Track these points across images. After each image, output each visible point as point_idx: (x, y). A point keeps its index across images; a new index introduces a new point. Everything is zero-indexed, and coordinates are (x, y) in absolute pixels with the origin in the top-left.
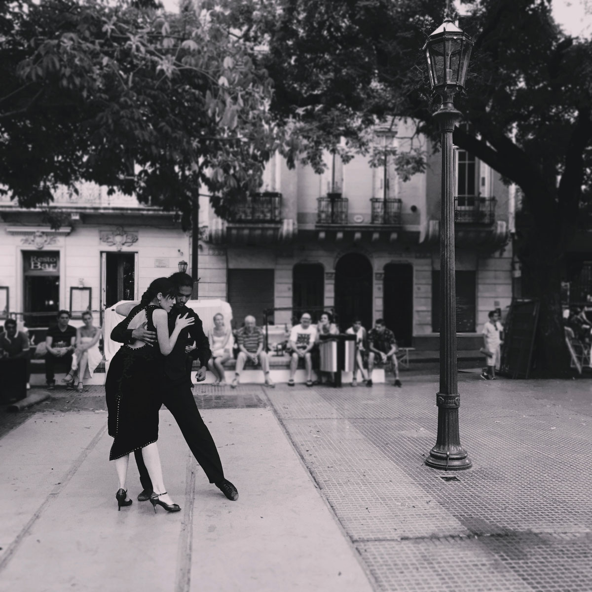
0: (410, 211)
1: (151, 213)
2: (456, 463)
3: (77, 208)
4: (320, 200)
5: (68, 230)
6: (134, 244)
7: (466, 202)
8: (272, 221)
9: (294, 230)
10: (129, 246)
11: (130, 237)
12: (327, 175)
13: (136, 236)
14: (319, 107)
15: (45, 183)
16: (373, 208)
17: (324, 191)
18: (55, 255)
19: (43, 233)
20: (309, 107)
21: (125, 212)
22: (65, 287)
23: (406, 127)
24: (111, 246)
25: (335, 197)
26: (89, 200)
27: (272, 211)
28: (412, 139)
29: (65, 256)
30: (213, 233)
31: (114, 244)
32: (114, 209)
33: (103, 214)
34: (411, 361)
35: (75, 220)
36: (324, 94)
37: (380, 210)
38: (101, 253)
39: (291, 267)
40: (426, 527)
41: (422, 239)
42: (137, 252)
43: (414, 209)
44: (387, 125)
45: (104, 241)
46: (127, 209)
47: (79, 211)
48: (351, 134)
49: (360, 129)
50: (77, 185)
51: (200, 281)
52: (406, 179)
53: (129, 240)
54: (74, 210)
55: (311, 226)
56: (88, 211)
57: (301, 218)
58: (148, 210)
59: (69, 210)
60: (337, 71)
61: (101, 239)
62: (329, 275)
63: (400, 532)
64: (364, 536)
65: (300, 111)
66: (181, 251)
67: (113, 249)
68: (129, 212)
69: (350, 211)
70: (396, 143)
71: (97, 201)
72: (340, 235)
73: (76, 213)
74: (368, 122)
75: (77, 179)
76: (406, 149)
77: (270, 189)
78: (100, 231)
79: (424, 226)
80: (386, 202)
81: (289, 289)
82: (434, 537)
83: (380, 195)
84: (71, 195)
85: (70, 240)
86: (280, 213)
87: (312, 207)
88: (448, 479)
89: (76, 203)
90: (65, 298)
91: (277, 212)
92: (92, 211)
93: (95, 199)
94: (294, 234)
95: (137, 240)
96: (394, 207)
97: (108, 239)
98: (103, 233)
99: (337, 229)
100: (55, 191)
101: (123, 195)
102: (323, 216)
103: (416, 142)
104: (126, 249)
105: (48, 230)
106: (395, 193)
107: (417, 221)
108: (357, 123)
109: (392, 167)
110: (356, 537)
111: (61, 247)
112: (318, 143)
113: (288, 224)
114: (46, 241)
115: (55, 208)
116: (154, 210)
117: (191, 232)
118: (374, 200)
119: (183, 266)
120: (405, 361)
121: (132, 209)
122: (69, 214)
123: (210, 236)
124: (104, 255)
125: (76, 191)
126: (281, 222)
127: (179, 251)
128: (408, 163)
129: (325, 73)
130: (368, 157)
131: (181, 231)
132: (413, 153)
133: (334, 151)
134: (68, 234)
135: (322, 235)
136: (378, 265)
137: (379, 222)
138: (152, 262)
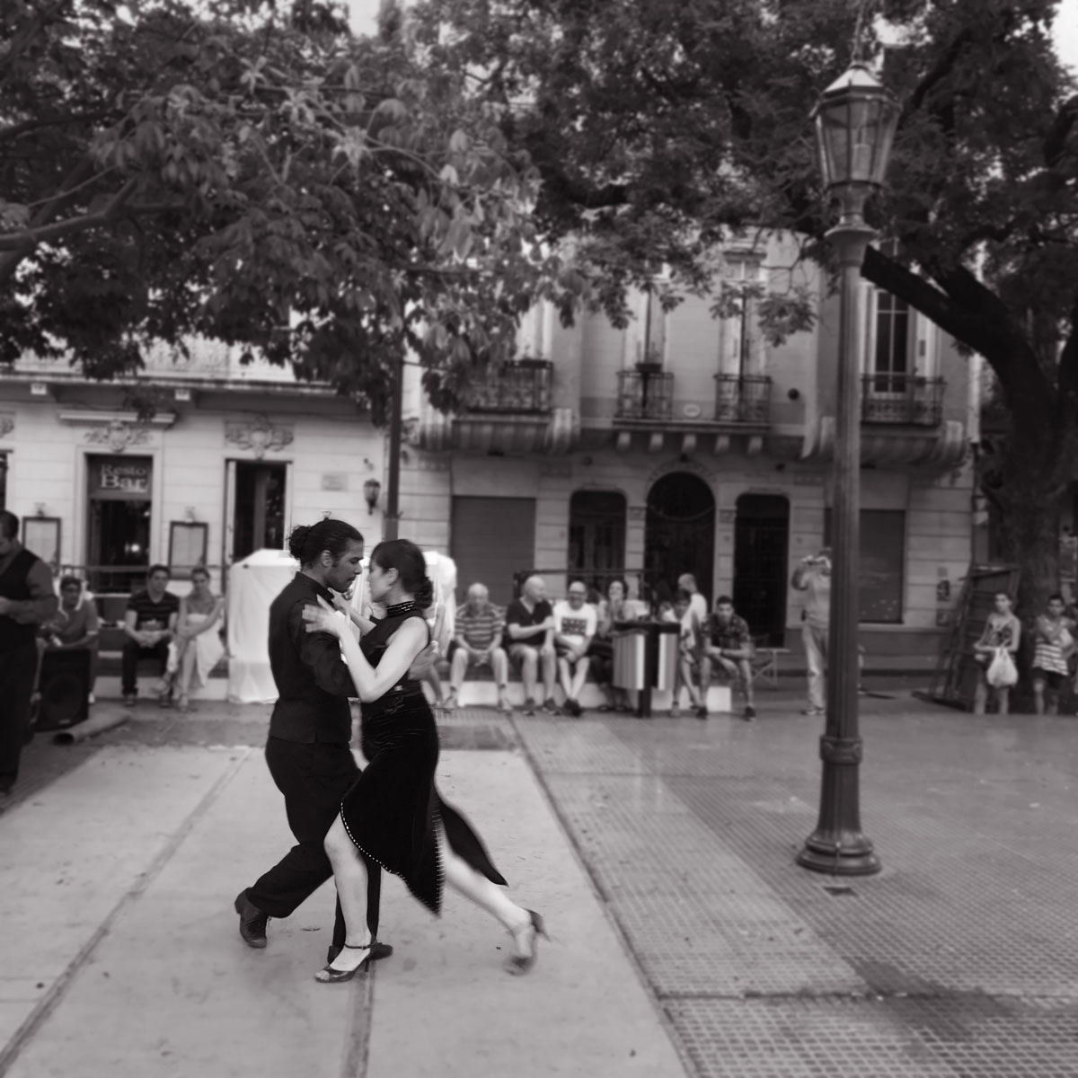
0: (786, 399)
1: (317, 391)
2: (853, 863)
3: (186, 380)
4: (622, 374)
5: (168, 419)
6: (287, 447)
7: (890, 386)
8: (533, 411)
9: (573, 428)
10: (277, 450)
11: (279, 434)
12: (636, 329)
13: (291, 433)
14: (624, 209)
15: (130, 336)
16: (720, 392)
17: (631, 359)
18: (145, 462)
19: (125, 423)
20: (607, 209)
21: (271, 389)
22: (162, 522)
23: (782, 248)
24: (244, 449)
25: (649, 370)
26: (207, 366)
27: (534, 394)
28: (791, 269)
29: (163, 466)
30: (428, 430)
31: (251, 446)
32: (252, 383)
33: (231, 393)
34: (781, 674)
35: (183, 403)
36: (633, 185)
37: (731, 397)
38: (228, 461)
39: (567, 495)
40: (790, 976)
41: (807, 450)
42: (290, 462)
43: (794, 395)
44: (745, 244)
45: (233, 441)
46: (275, 384)
47: (190, 385)
48: (680, 258)
49: (696, 250)
50: (188, 340)
51: (403, 516)
52: (778, 341)
53: (277, 441)
54: (181, 384)
55: (604, 422)
56: (205, 386)
57: (587, 406)
58: (314, 387)
59: (172, 384)
60: (658, 143)
61: (227, 436)
62: (636, 512)
63: (743, 983)
64: (678, 987)
65: (590, 215)
66: (371, 461)
67: (249, 455)
68: (279, 389)
69: (677, 397)
70: (763, 276)
71: (223, 369)
72: (657, 440)
73: (185, 388)
74: (712, 237)
75: (187, 330)
76: (781, 288)
77: (532, 354)
78: (227, 423)
79: (812, 427)
80: (742, 382)
81: (562, 535)
82: (805, 995)
83: (733, 368)
84: (175, 358)
85: (173, 438)
86: (550, 397)
87: (607, 388)
88: (836, 892)
89: (185, 371)
90: (161, 541)
91: (543, 396)
92: (213, 386)
93: (218, 365)
94: (573, 436)
95: (291, 440)
96: (757, 392)
97: (239, 436)
98: (232, 426)
99: (652, 428)
100: (148, 351)
101: (267, 364)
102: (628, 404)
103: (798, 277)
104: (271, 455)
105: (132, 417)
106: (759, 365)
107: (798, 418)
108: (690, 237)
109: (755, 319)
110: (665, 989)
111: (157, 449)
112: (619, 273)
113: (563, 418)
114: (129, 438)
115: (147, 379)
116: (324, 387)
117: (388, 427)
118: (721, 378)
119: (371, 489)
120: (771, 674)
121: (284, 385)
122: (171, 392)
123: (423, 436)
124: (232, 466)
125: (185, 352)
126: (549, 413)
127: (366, 461)
128: (782, 312)
129: (637, 148)
130: (710, 301)
131: (371, 425)
132: (793, 296)
133: (648, 287)
134: (168, 427)
135: (625, 439)
136: (726, 494)
137: (730, 416)
138: (316, 481)
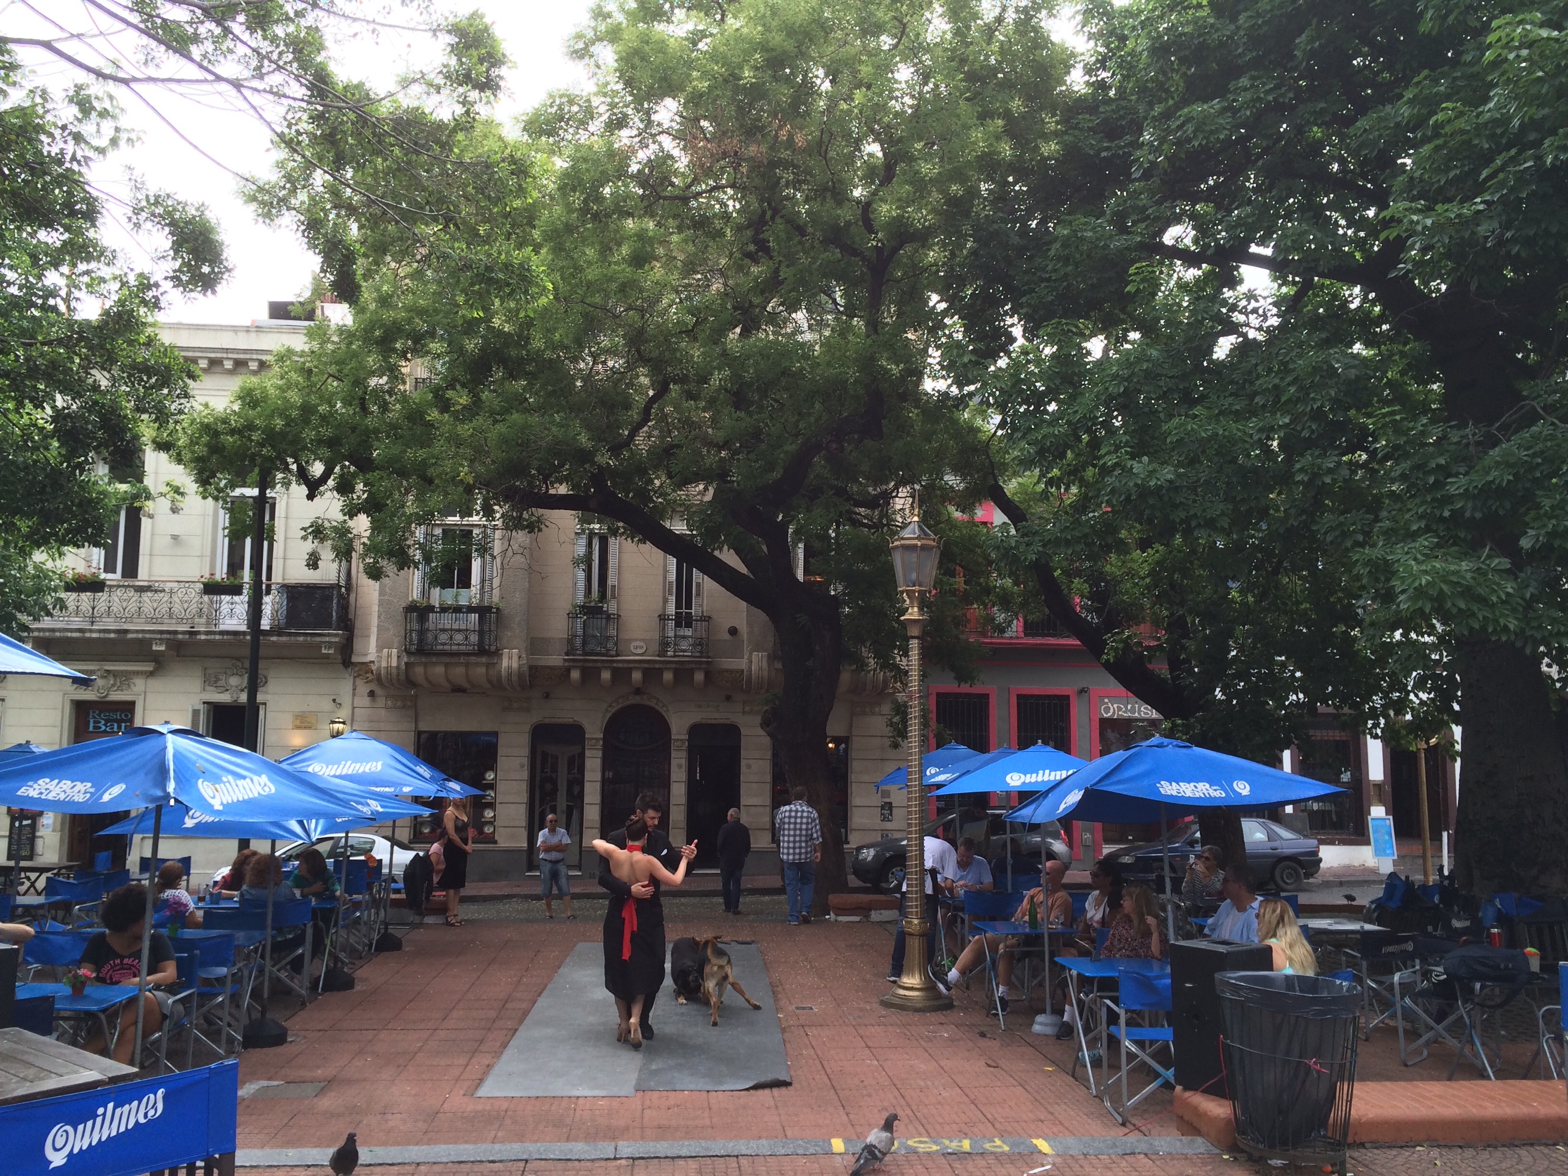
0: (727, 636)
1: (284, 639)
3: (162, 632)
4: (572, 615)
5: (149, 667)
6: (262, 690)
8: (481, 652)
9: (520, 667)
13: (263, 677)
16: (661, 631)
18: (130, 706)
19: (108, 671)
21: (241, 637)
24: (221, 693)
25: (594, 611)
26: (183, 619)
29: (144, 708)
30: (383, 672)
31: (227, 691)
32: (222, 633)
33: (205, 643)
35: (160, 652)
37: (672, 634)
38: (205, 704)
39: (527, 728)
42: (264, 703)
43: (733, 631)
45: (210, 686)
47: (165, 636)
54: (155, 636)
55: (556, 660)
56: (180, 636)
57: (535, 645)
58: (280, 635)
59: (150, 636)
61: (205, 682)
62: (594, 742)
66: (339, 700)
67: (224, 698)
68: (248, 637)
69: (624, 636)
71: (197, 621)
72: (606, 675)
73: (161, 640)
78: (205, 669)
79: (746, 662)
81: (522, 766)
83: (671, 609)
85: (155, 684)
86: (499, 638)
87: (557, 628)
89: (161, 624)
91: (492, 637)
92: (188, 636)
93: (193, 617)
94: (520, 675)
95: (265, 682)
96: (697, 630)
97: (216, 682)
98: (211, 672)
99: (599, 665)
102: (577, 642)
104: (245, 697)
107: (735, 652)
111: (139, 695)
113: (510, 658)
114: (113, 685)
115: (126, 632)
116: (290, 634)
118: (663, 618)
119: (336, 726)
122: (149, 642)
124: (209, 709)
126: (497, 654)
127: (334, 701)
134: (151, 674)
135: (575, 675)
136: (680, 723)
137: (672, 652)
138: (287, 720)
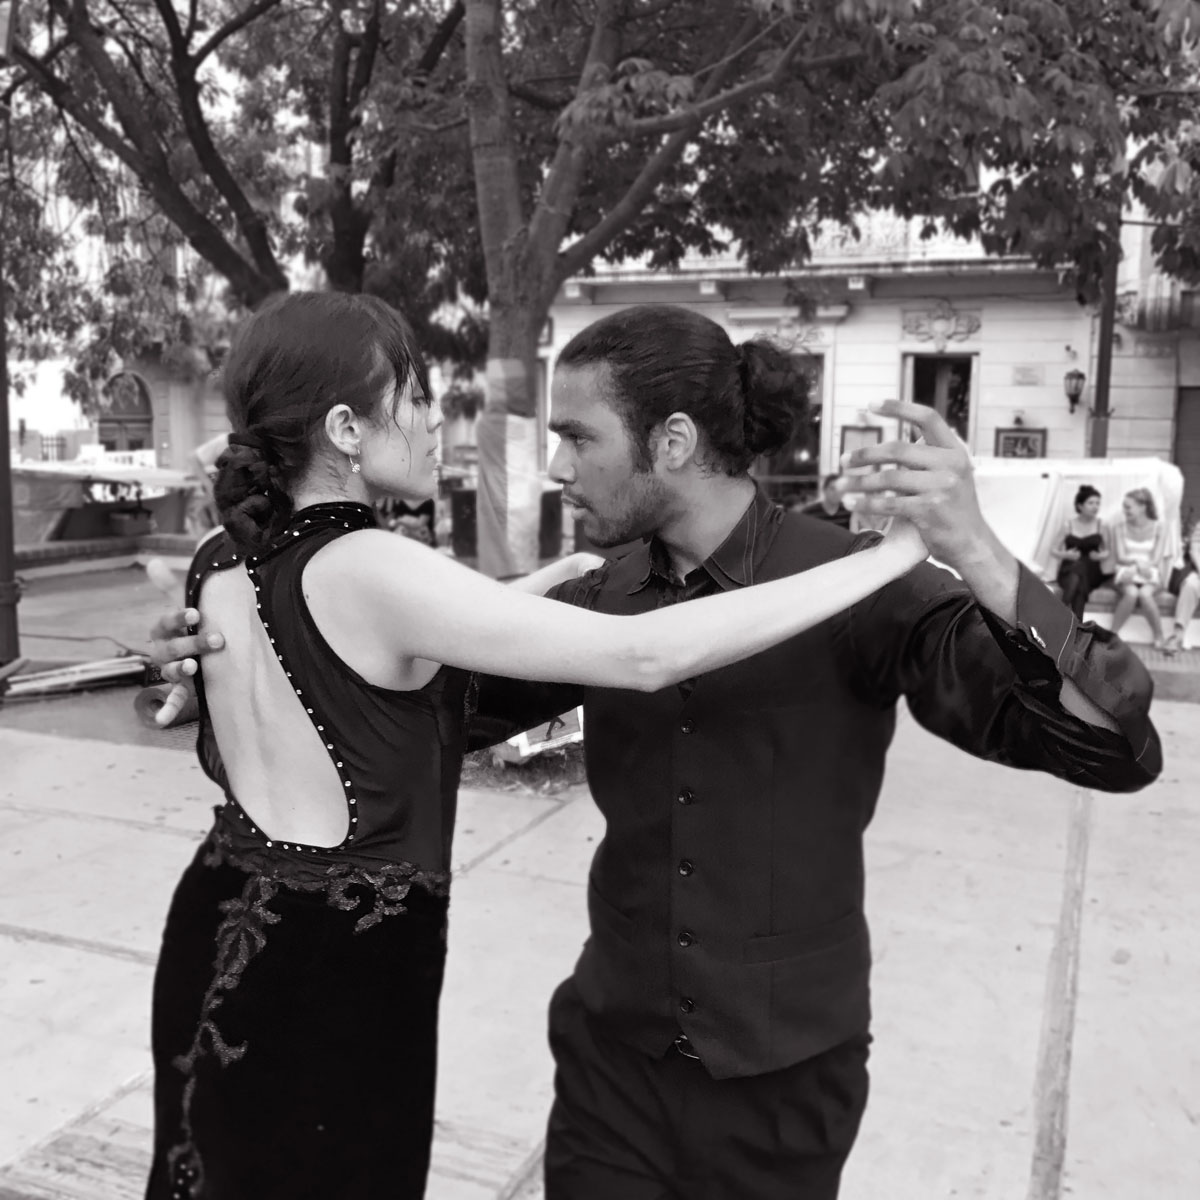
1: (1011, 267)
3: (860, 266)
5: (840, 312)
6: (973, 336)
10: (961, 341)
11: (964, 322)
13: (977, 320)
15: (799, 221)
18: (814, 362)
19: (791, 319)
21: (955, 269)
22: (832, 426)
24: (924, 341)
26: (884, 248)
29: (834, 364)
30: (1149, 306)
31: (931, 338)
32: (934, 263)
33: (911, 277)
35: (857, 292)
38: (905, 356)
42: (977, 354)
45: (911, 333)
46: (961, 263)
47: (864, 271)
50: (860, 219)
51: (1114, 414)
53: (961, 329)
54: (855, 271)
56: (882, 271)
58: (1006, 262)
59: (845, 272)
61: (904, 327)
66: (1073, 348)
67: (929, 348)
68: (965, 268)
71: (901, 250)
73: (859, 275)
75: (859, 208)
78: (904, 312)
84: (843, 240)
85: (846, 333)
89: (859, 255)
90: (831, 447)
92: (890, 271)
93: (896, 246)
95: (979, 327)
97: (918, 327)
98: (911, 316)
100: (816, 239)
101: (953, 236)
104: (953, 347)
105: (794, 312)
111: (828, 346)
114: (799, 336)
115: (818, 267)
116: (1019, 262)
117: (1100, 305)
119: (1074, 382)
121: (970, 263)
122: (843, 281)
123: (1142, 314)
124: (910, 362)
125: (856, 233)
127: (1068, 348)
131: (1076, 304)
134: (840, 321)
138: (1007, 374)
